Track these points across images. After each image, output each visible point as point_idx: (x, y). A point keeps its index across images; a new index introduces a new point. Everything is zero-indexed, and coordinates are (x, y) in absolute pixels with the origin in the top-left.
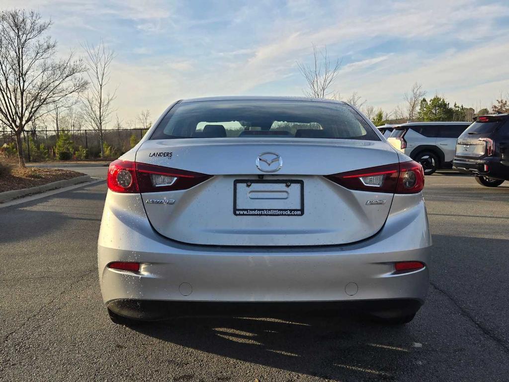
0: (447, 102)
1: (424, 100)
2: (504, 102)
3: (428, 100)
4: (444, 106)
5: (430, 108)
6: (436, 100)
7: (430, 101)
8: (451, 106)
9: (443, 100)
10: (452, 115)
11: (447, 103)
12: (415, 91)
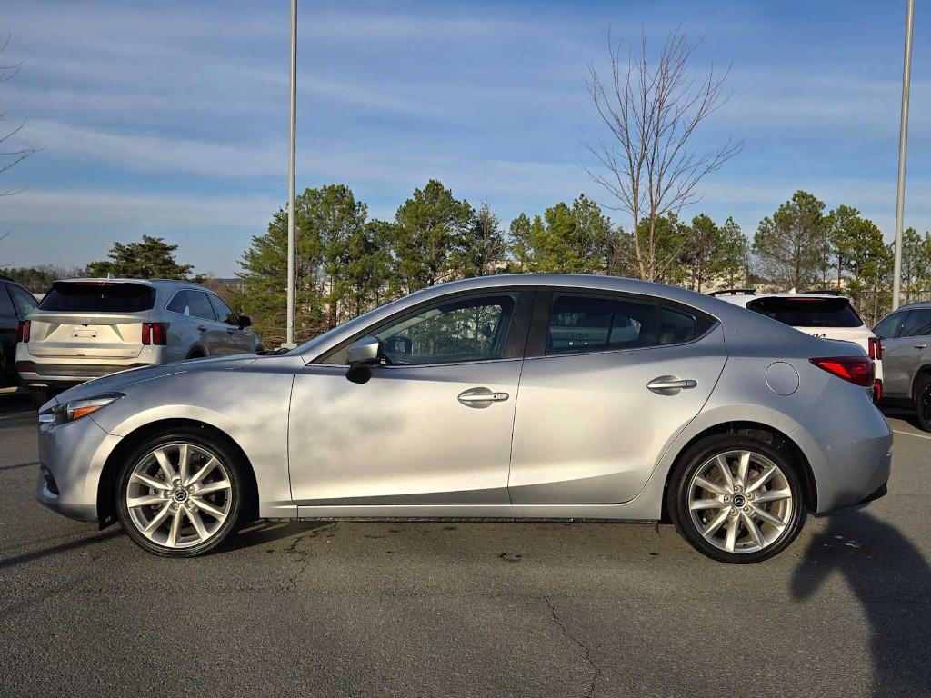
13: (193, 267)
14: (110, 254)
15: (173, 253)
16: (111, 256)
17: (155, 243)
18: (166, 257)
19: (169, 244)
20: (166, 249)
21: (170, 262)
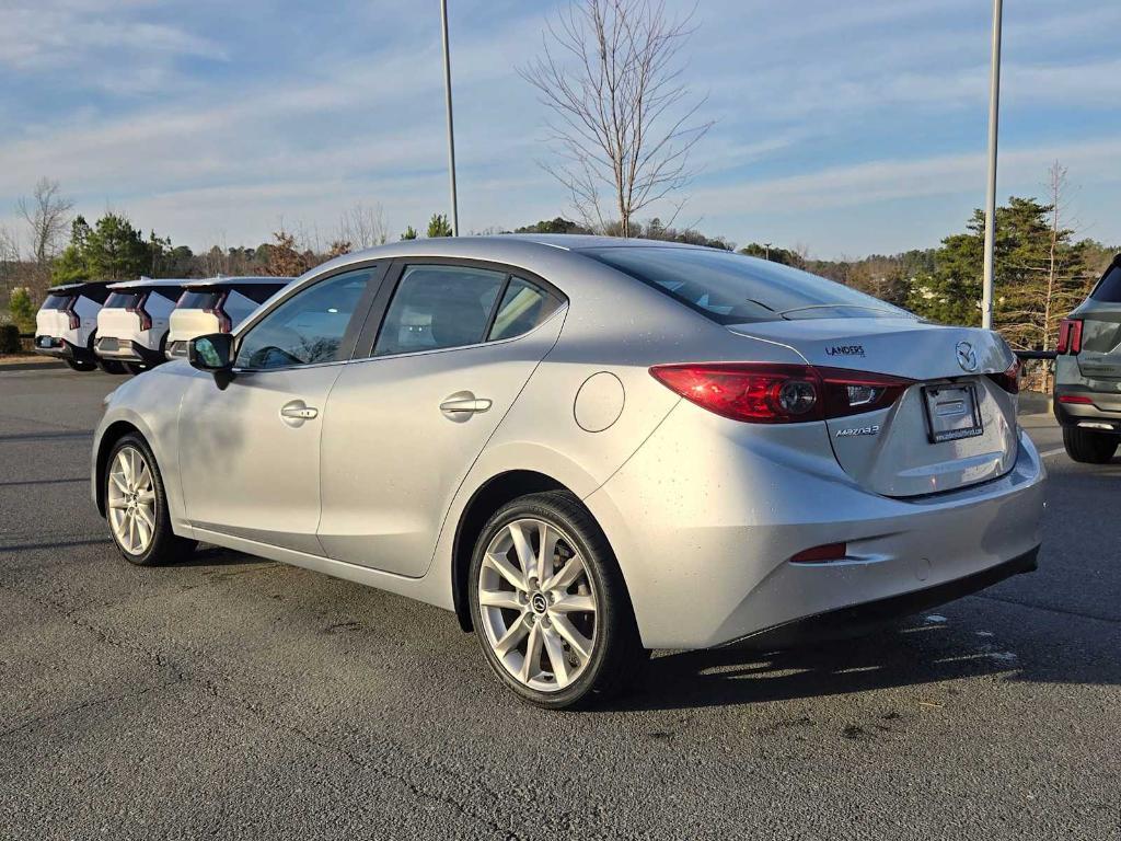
0: (135, 228)
1: (81, 221)
2: (288, 237)
3: (91, 222)
4: (130, 236)
5: (97, 240)
6: (109, 223)
7: (97, 224)
8: (146, 238)
9: (127, 224)
10: (151, 258)
11: (137, 231)
12: (44, 196)
13: (1072, 232)
14: (969, 224)
15: (1046, 216)
16: (970, 227)
17: (1026, 204)
18: (1037, 221)
19: (1041, 203)
20: (1038, 211)
21: (1042, 228)
